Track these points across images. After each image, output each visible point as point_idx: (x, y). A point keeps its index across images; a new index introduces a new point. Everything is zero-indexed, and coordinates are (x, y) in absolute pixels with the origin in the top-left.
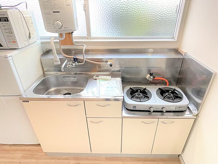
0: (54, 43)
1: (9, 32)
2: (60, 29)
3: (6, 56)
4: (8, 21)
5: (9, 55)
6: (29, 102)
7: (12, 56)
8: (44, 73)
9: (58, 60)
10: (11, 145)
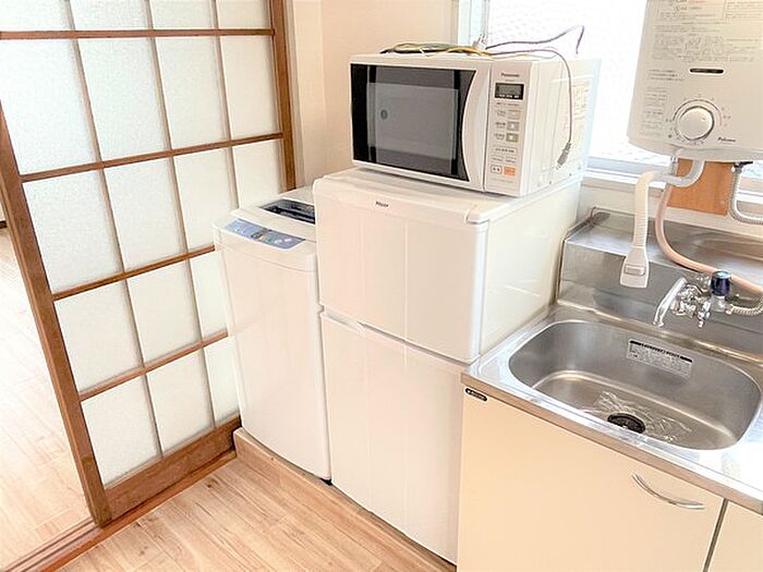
0: (649, 195)
1: (508, 135)
2: (698, 142)
3: (477, 217)
4: (521, 98)
5: (483, 216)
6: (485, 399)
7: (492, 220)
8: (553, 302)
9: (644, 268)
10: (362, 511)
